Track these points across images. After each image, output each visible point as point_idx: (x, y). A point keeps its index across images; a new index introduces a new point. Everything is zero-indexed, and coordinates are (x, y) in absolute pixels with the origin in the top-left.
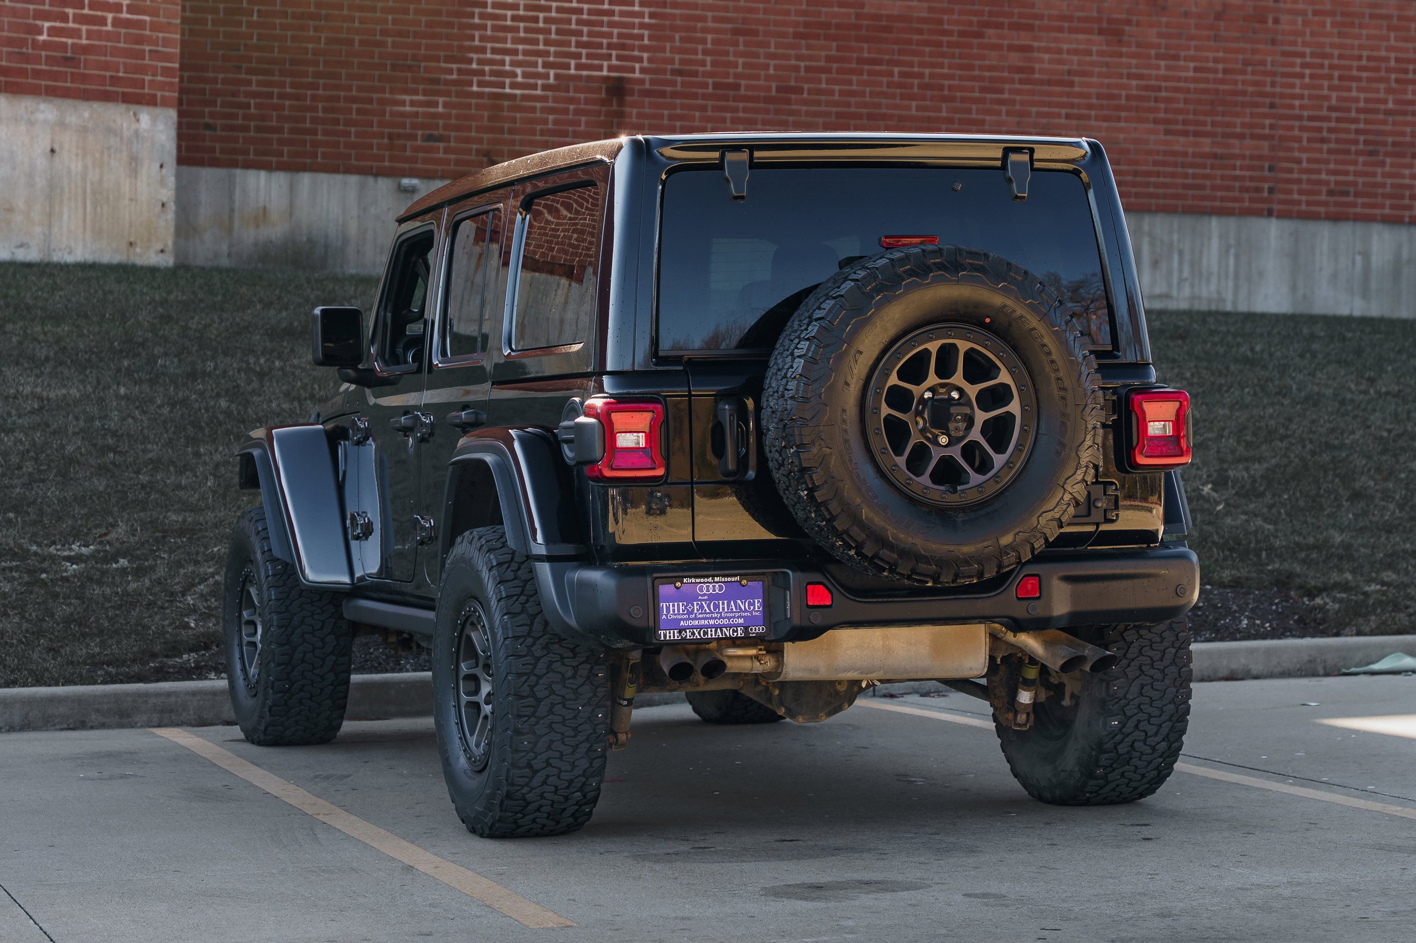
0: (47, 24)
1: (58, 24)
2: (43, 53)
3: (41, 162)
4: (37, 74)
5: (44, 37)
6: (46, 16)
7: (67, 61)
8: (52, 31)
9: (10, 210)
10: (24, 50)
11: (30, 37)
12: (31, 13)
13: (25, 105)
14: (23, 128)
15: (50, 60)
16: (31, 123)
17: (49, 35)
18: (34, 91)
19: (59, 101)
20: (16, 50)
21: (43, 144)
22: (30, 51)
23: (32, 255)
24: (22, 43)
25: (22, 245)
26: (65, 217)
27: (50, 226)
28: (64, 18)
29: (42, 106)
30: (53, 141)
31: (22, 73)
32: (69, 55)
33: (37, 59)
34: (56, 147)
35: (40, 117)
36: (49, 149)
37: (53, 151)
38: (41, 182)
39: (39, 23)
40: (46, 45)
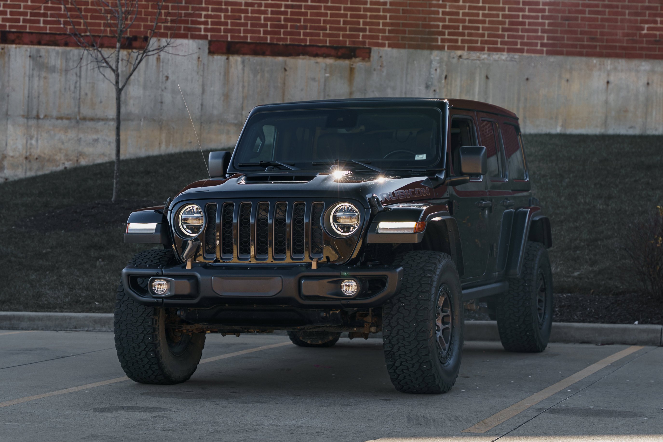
0: (646, 26)
1: (652, 25)
2: (645, 39)
3: (642, 89)
4: (641, 49)
5: (645, 32)
6: (646, 22)
7: (656, 42)
8: (649, 29)
9: (626, 111)
10: (635, 38)
11: (638, 32)
12: (639, 21)
13: (634, 63)
14: (633, 74)
15: (648, 42)
16: (637, 71)
17: (647, 30)
18: (640, 57)
19: (652, 61)
20: (631, 38)
21: (644, 80)
22: (638, 38)
23: (637, 132)
24: (634, 35)
25: (631, 127)
26: (654, 114)
27: (646, 118)
28: (656, 22)
29: (643, 63)
30: (648, 79)
31: (634, 48)
32: (658, 39)
33: (642, 42)
34: (650, 82)
35: (642, 68)
36: (646, 82)
37: (648, 84)
38: (642, 98)
39: (642, 25)
40: (646, 35)
